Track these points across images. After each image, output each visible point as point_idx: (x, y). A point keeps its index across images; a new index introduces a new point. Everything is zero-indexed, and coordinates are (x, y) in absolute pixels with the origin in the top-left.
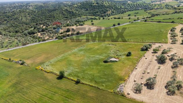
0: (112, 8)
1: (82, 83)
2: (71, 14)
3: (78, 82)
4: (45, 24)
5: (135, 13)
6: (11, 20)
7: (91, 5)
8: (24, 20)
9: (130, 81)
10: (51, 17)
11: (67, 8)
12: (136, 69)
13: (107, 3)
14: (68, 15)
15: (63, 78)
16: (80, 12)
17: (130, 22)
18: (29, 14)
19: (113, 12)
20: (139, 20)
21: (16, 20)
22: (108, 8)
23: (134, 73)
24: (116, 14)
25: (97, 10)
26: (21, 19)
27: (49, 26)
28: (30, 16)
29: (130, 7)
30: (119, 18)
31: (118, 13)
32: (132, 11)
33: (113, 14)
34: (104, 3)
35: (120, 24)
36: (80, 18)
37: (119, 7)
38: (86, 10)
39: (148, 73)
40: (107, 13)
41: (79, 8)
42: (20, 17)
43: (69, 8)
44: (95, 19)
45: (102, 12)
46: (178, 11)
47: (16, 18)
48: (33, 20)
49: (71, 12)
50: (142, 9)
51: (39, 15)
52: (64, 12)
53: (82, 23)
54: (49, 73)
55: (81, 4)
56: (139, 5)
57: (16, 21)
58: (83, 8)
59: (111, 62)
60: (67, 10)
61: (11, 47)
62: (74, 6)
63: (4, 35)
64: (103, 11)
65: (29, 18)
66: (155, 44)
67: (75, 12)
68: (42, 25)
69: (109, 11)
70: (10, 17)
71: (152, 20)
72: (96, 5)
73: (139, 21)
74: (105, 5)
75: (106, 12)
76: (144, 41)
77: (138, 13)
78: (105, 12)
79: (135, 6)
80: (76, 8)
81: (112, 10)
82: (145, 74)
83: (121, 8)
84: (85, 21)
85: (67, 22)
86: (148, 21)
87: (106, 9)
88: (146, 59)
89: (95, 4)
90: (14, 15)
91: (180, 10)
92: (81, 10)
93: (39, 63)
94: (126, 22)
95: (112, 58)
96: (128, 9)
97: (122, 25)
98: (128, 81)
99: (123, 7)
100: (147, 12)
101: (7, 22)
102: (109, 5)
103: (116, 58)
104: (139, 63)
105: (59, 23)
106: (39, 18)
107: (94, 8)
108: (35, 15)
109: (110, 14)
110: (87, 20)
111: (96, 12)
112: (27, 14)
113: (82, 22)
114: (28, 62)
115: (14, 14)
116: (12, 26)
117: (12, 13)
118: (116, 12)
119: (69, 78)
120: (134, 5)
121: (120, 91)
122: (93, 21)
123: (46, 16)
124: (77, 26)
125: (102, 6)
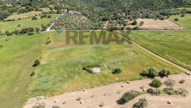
4: (127, 12)
8: (126, 5)
10: (149, 5)
21: (118, 4)
26: (123, 4)
27: (128, 15)
28: (133, 2)
42: (123, 2)
47: (119, 3)
48: (133, 5)
53: (166, 17)
54: (40, 57)
57: (118, 6)
59: (87, 71)
65: (131, 3)
76: (184, 63)
82: (76, 101)
95: (99, 67)
98: (53, 97)
103: (101, 69)
104: (103, 87)
110: (178, 14)
114: (51, 44)
116: (109, 10)
122: (185, 16)
123: (145, 3)
124: (156, 19)
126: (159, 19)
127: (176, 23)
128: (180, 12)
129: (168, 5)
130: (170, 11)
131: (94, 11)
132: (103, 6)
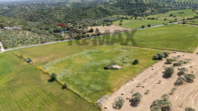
0: (153, 6)
1: (67, 89)
2: (105, 13)
3: (64, 87)
4: (73, 23)
5: (179, 13)
6: (47, 17)
7: (129, 3)
8: (58, 17)
9: (117, 93)
11: (102, 6)
12: (133, 80)
14: (101, 13)
15: (54, 81)
16: (115, 11)
17: (163, 24)
18: (63, 12)
19: (153, 11)
20: (177, 21)
21: (51, 17)
22: (147, 7)
23: (128, 84)
24: (156, 14)
25: (134, 9)
26: (55, 16)
28: (64, 14)
29: (176, 5)
30: (153, 19)
31: (159, 12)
32: (177, 10)
33: (153, 13)
35: (151, 25)
36: (110, 17)
37: (162, 5)
38: (122, 8)
39: (142, 87)
40: (145, 12)
41: (115, 6)
42: (55, 14)
43: (103, 6)
44: (127, 19)
45: (140, 11)
47: (51, 16)
48: (66, 17)
49: (105, 11)
50: (190, 8)
51: (73, 13)
52: (97, 10)
53: (110, 23)
54: (45, 73)
55: (117, 1)
56: (187, 3)
57: (51, 19)
58: (119, 6)
59: (112, 69)
60: (101, 8)
61: (31, 44)
62: (110, 3)
63: (33, 32)
64: (141, 9)
65: (63, 16)
66: (176, 53)
67: (109, 10)
68: (70, 24)
69: (149, 10)
70: (47, 14)
71: (194, 22)
72: (135, 2)
73: (176, 23)
74: (145, 2)
75: (145, 10)
76: (165, 48)
77: (183, 13)
78: (143, 11)
79: (183, 4)
80: (112, 5)
81: (153, 9)
82: (138, 88)
83: (163, 6)
84: (114, 21)
85: (95, 21)
86: (187, 24)
87: (145, 7)
88: (152, 69)
89: (133, 2)
90: (49, 13)
92: (116, 8)
93: (43, 62)
94: (159, 24)
95: (116, 64)
96: (172, 8)
97: (153, 27)
98: (116, 93)
99: (166, 5)
100: (195, 12)
101: (43, 19)
102: (149, 2)
103: (120, 64)
104: (141, 74)
105: (87, 22)
106: (72, 16)
107: (131, 6)
108: (69, 13)
109: (149, 13)
110: (116, 20)
111: (133, 11)
112: (62, 11)
113: (111, 21)
114: (34, 60)
115: (50, 11)
116: (46, 23)
117: (48, 11)
118: (156, 11)
119: (59, 81)
120: (181, 3)
121: (99, 103)
122: (123, 21)
123: (79, 14)
124: (104, 26)
125: (141, 4)
126: (106, 25)
127: (123, 27)
128: (116, 18)
129: (99, 15)
130: (108, 19)
131: (29, 25)
132: (33, 20)
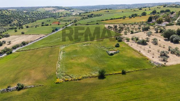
0: (17, 17)
1: (128, 72)
3: (124, 73)
5: (47, 21)
13: (8, 13)
15: (105, 76)
17: (63, 27)
19: (20, 22)
22: (12, 18)
29: (36, 16)
32: (41, 19)
34: (3, 12)
37: (24, 16)
40: (12, 23)
46: (84, 17)
50: (50, 17)
56: (44, 14)
64: (6, 21)
69: (15, 20)
74: (6, 14)
77: (50, 21)
78: (10, 22)
79: (41, 14)
81: (18, 20)
83: (26, 17)
86: (79, 25)
87: (9, 18)
88: (132, 45)
91: (85, 16)
96: (35, 18)
99: (28, 16)
100: (58, 19)
102: (10, 14)
104: (134, 48)
118: (23, 21)
119: (110, 74)
120: (39, 14)
121: (160, 64)
124: (1, 38)
125: (3, 15)
126: (3, 37)
